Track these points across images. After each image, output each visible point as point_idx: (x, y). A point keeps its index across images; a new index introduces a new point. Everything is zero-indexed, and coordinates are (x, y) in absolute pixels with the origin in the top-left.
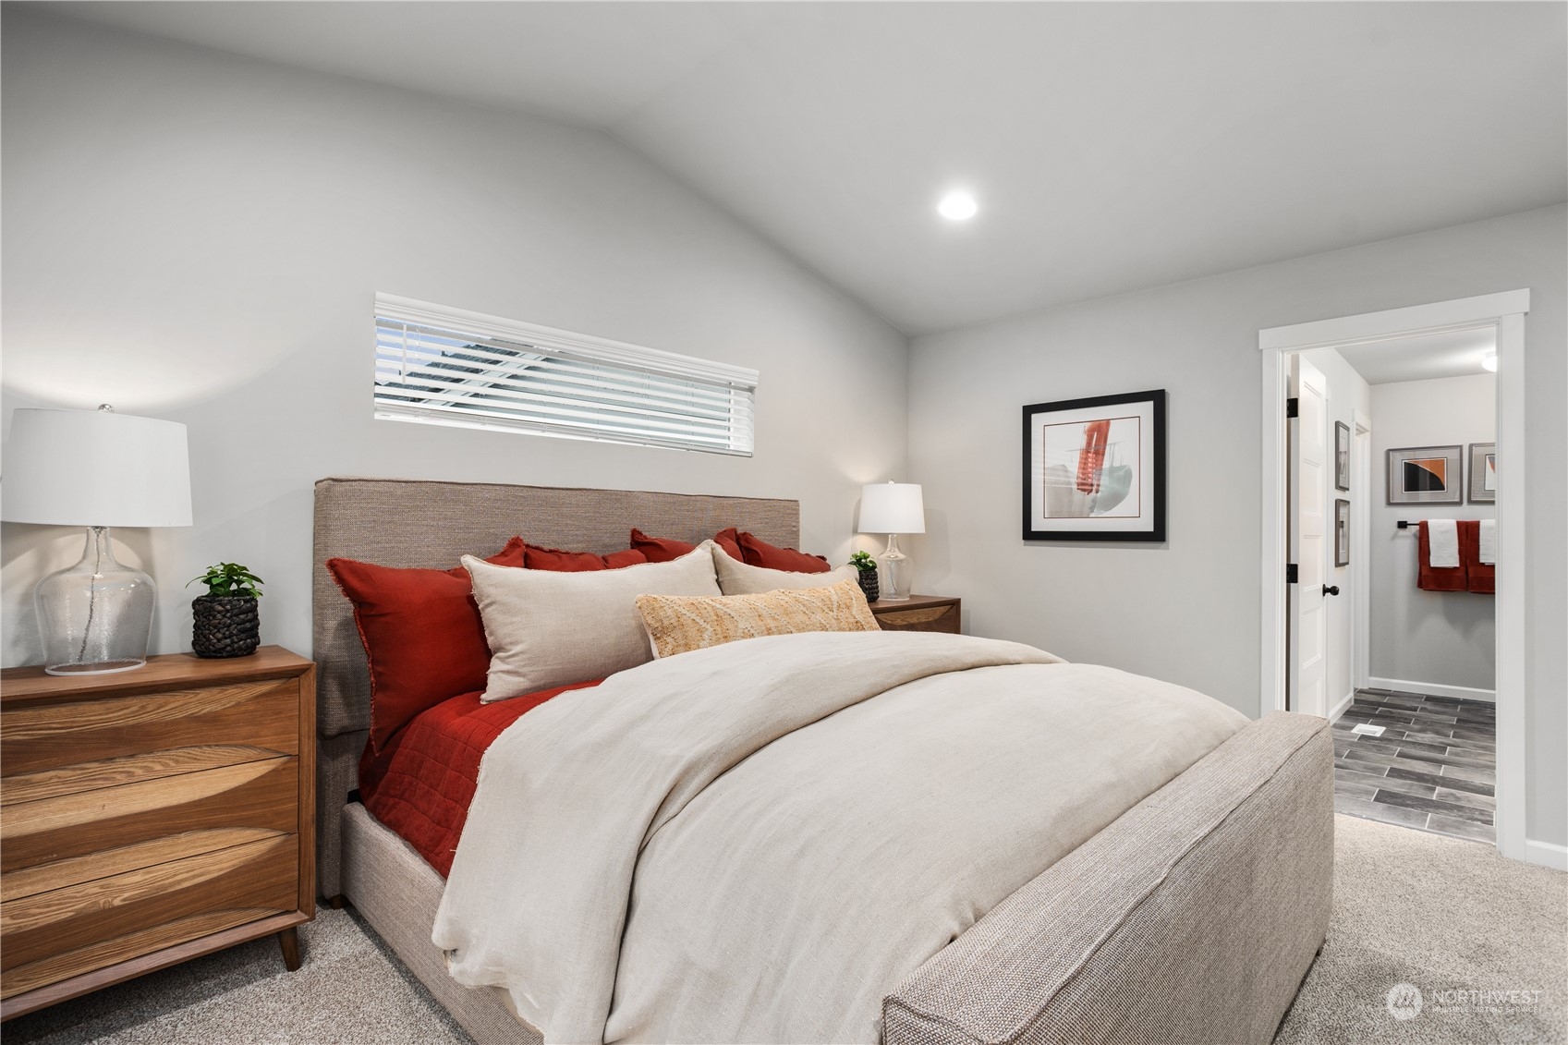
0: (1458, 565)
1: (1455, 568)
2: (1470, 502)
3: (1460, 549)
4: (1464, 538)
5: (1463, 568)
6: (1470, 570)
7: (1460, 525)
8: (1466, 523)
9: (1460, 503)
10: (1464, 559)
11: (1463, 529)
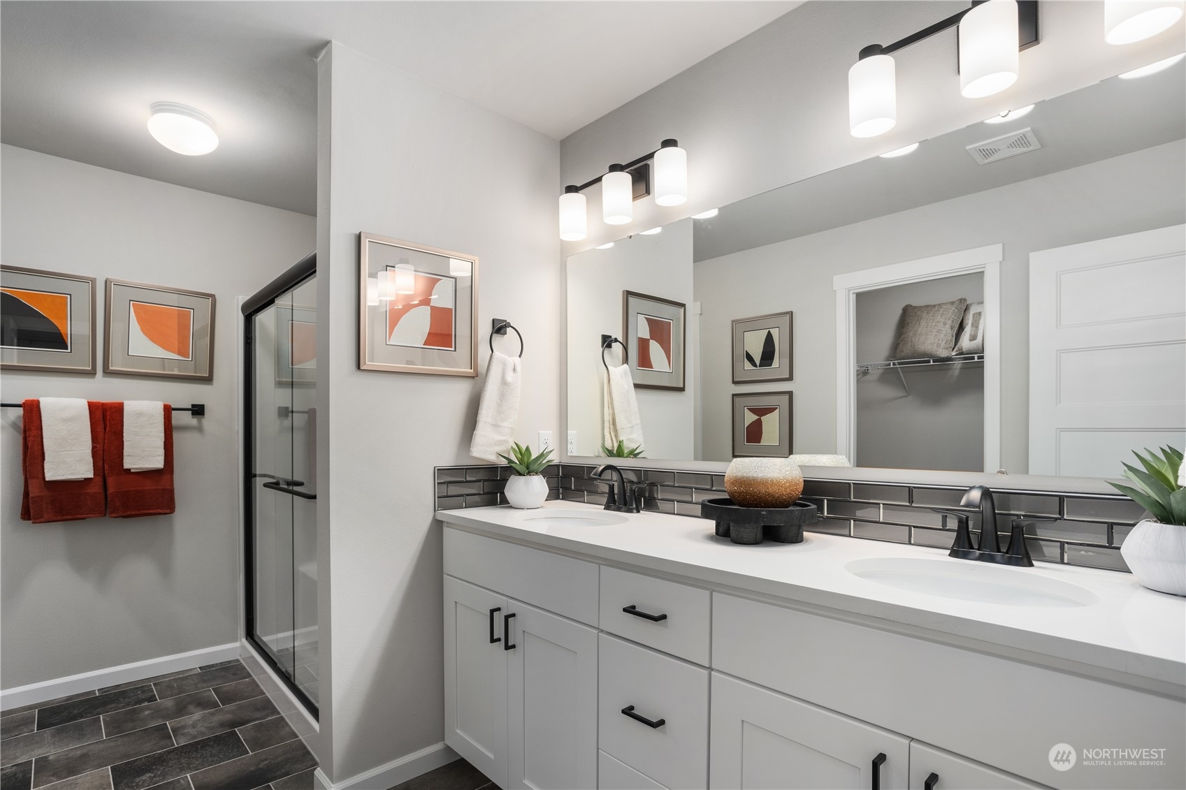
0: (91, 475)
1: (87, 480)
2: (108, 372)
3: (93, 448)
4: (100, 429)
5: (99, 479)
6: (110, 481)
7: (93, 407)
8: (103, 404)
9: (91, 373)
10: (100, 464)
11: (99, 414)
